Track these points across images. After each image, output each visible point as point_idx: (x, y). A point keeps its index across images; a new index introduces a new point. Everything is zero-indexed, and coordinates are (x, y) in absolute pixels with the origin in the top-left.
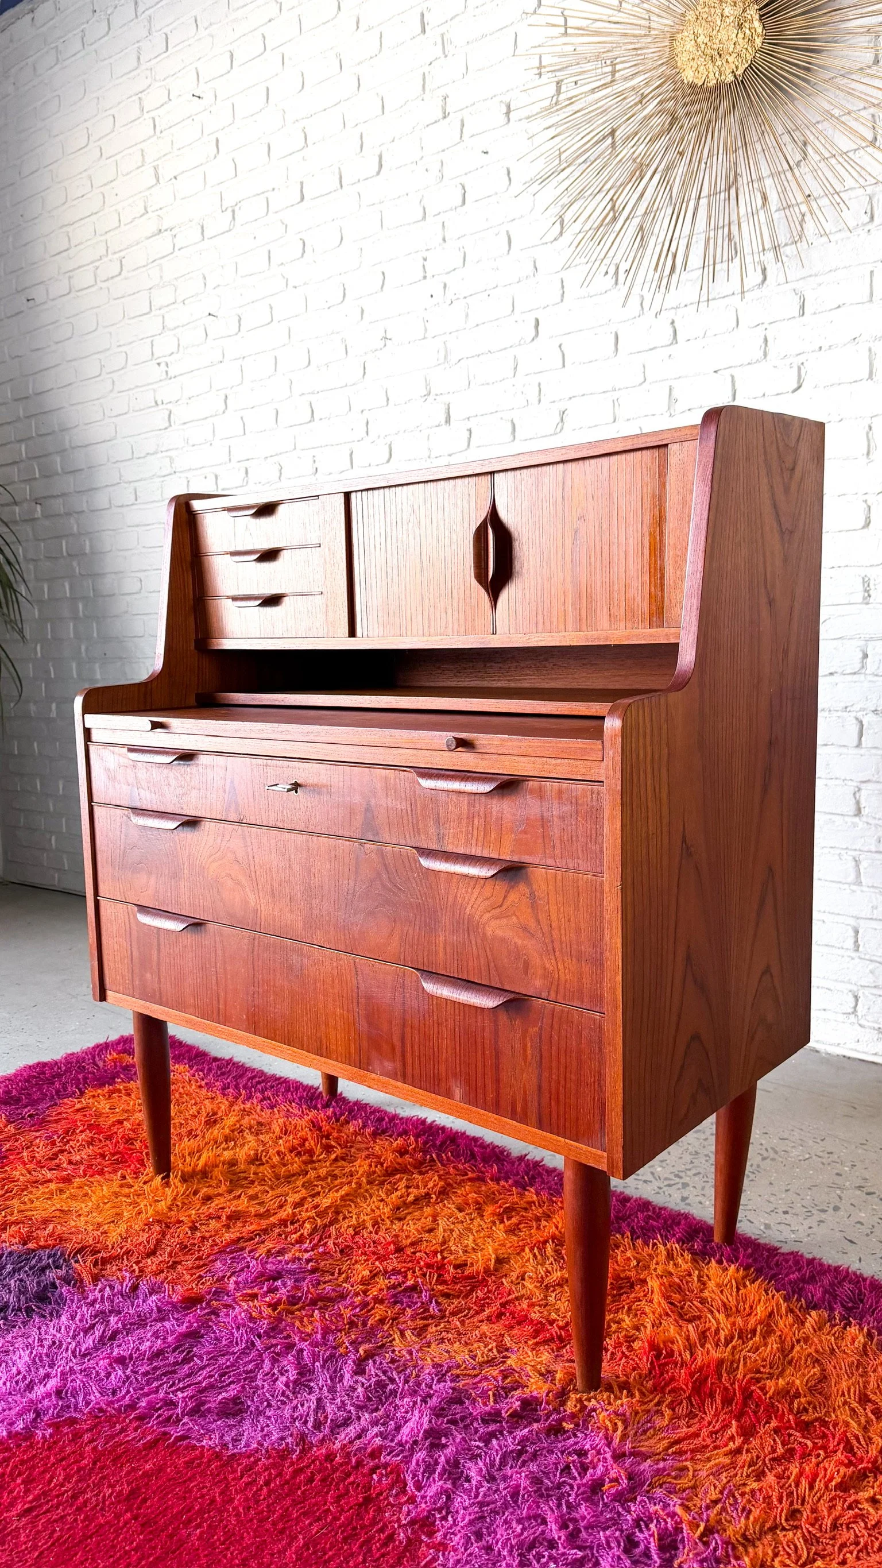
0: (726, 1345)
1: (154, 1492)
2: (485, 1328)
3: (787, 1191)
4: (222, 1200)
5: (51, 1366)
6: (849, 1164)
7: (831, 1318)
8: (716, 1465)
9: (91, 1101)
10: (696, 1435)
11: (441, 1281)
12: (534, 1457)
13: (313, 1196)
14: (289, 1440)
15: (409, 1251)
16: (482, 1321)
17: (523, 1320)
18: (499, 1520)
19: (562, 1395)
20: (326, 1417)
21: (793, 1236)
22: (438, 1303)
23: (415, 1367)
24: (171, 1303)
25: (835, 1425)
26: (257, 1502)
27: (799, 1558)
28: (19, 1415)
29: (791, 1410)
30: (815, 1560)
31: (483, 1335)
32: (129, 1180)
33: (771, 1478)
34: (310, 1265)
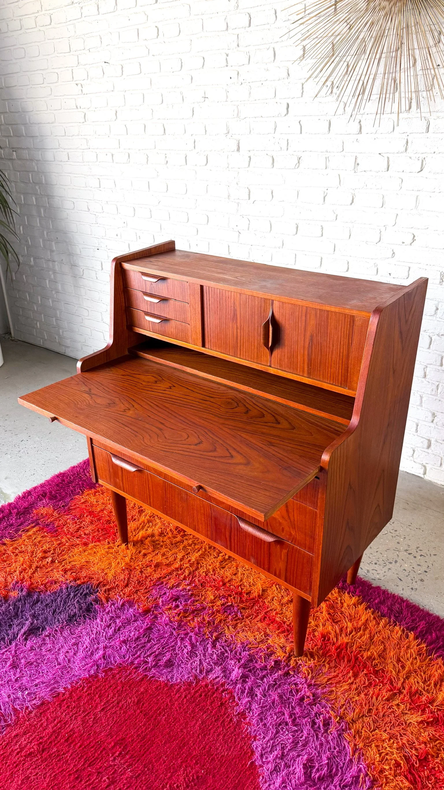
0: (350, 635)
1: (146, 700)
2: (259, 624)
3: (377, 552)
4: (151, 556)
5: (99, 644)
6: (403, 537)
7: (390, 622)
8: (344, 690)
9: (87, 497)
10: (337, 676)
11: (242, 601)
12: (280, 686)
13: (187, 554)
14: (191, 678)
15: (228, 585)
16: (258, 621)
17: (273, 621)
18: (269, 714)
19: (289, 658)
20: (204, 668)
21: (378, 576)
22: (241, 613)
23: (234, 644)
24: (139, 613)
25: (387, 672)
26: (183, 705)
27: (371, 729)
28: (91, 667)
29: (372, 665)
30: (376, 730)
31: (259, 628)
32: (112, 545)
33: (362, 695)
34: (190, 593)
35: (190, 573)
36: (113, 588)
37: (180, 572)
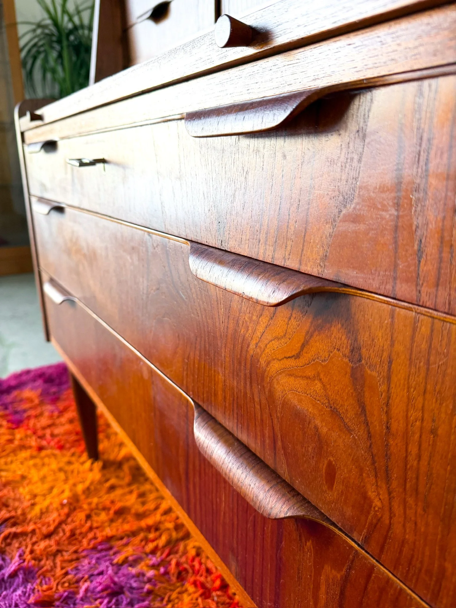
32: (75, 459)
34: (148, 586)
35: (168, 542)
36: (24, 534)
37: (151, 536)
